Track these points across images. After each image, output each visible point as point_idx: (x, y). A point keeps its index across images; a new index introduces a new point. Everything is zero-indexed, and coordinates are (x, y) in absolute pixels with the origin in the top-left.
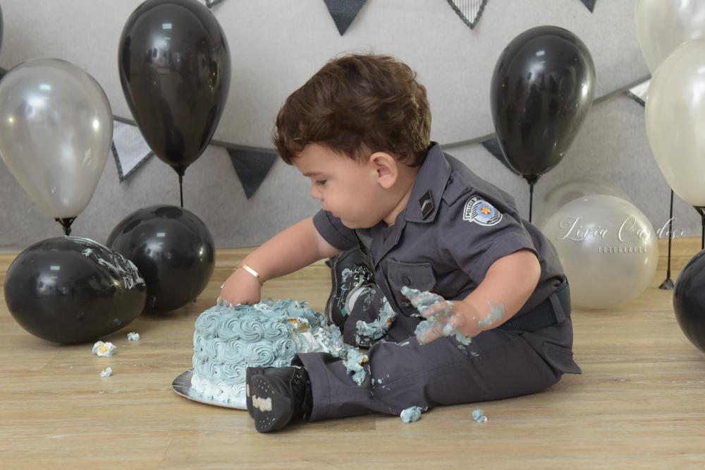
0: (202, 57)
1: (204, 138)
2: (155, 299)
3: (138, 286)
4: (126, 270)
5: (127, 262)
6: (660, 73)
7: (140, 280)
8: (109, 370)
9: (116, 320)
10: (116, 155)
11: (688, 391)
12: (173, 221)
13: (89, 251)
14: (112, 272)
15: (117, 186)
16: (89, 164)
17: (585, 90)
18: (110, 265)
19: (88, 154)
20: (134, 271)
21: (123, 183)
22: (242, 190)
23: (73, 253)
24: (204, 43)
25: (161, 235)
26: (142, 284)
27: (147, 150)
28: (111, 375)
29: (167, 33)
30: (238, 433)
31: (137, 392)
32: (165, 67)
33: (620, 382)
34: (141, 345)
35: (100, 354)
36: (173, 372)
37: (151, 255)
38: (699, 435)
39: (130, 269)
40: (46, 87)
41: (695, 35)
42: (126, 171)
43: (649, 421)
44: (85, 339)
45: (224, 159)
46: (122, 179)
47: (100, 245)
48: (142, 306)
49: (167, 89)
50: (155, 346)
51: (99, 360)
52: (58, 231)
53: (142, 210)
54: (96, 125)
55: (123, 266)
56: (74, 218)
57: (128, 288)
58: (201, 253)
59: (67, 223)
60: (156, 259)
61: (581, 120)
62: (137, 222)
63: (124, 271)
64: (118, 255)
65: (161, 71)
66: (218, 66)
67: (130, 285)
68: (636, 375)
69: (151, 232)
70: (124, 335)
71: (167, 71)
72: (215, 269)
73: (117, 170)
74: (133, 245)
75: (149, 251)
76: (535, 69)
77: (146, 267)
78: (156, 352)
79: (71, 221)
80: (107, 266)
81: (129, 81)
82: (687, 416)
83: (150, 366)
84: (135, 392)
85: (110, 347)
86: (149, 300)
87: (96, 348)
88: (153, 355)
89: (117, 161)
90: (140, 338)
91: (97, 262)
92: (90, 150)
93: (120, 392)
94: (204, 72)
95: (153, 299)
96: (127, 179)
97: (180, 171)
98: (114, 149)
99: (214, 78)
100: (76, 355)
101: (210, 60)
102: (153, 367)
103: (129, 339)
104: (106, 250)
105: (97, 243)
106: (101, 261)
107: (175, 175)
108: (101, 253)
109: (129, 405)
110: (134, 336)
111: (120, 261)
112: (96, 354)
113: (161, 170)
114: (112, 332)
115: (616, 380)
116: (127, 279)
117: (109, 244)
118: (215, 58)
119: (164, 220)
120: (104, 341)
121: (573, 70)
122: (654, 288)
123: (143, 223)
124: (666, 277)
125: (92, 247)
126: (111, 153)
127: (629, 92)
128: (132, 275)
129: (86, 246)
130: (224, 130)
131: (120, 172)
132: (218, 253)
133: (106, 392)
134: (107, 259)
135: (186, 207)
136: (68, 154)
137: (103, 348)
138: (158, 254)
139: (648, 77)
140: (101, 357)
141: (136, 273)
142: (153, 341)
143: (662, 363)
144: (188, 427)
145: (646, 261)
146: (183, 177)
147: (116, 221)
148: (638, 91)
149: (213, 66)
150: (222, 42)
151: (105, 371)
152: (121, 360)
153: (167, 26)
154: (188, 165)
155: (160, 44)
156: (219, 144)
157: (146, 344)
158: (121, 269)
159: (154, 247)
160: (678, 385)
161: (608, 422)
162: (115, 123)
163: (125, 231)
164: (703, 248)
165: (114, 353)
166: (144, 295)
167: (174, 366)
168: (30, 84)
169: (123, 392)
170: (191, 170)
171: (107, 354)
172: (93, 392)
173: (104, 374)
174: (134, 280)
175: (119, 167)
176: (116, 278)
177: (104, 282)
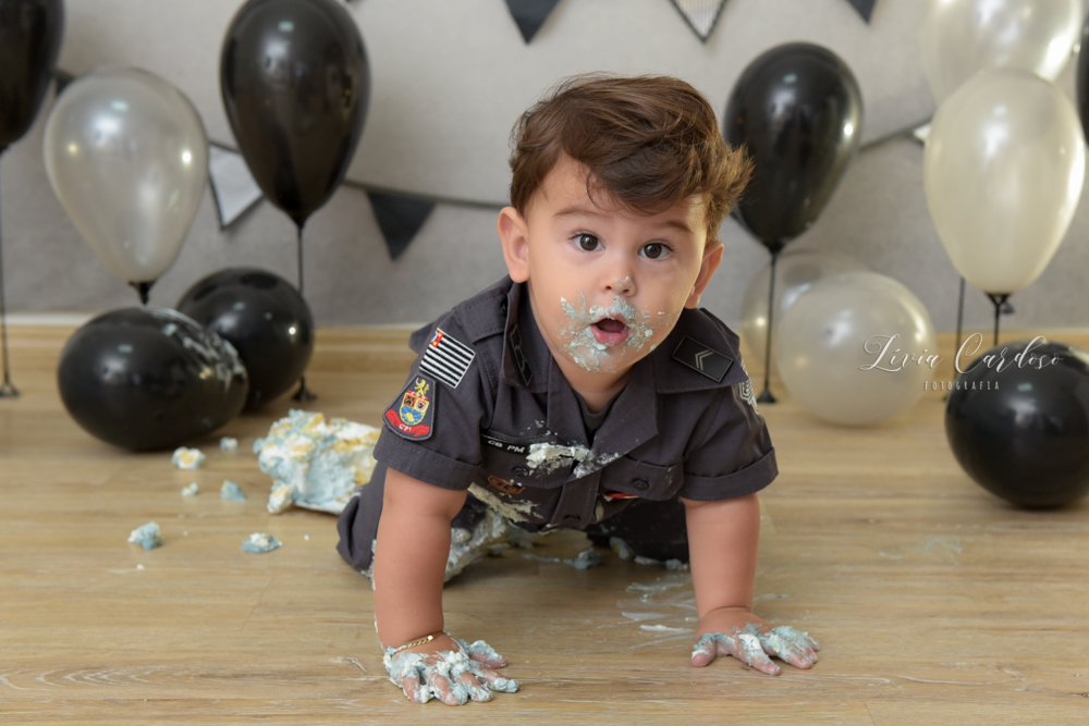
0: (332, 69)
1: (331, 177)
2: (258, 394)
3: (237, 378)
4: (221, 355)
5: (222, 344)
6: (946, 113)
7: (239, 369)
8: (194, 487)
9: (206, 421)
13: (172, 328)
14: (201, 357)
15: (215, 238)
16: (176, 210)
17: (848, 130)
18: (199, 348)
19: (174, 197)
20: (231, 356)
23: (149, 329)
27: (253, 192)
28: (196, 494)
29: (286, 36)
34: (238, 455)
35: (182, 465)
39: (227, 354)
40: (120, 106)
41: (1001, 60)
44: (162, 445)
45: (362, 206)
46: (223, 227)
47: (187, 320)
48: (241, 402)
52: (131, 300)
54: (187, 157)
55: (218, 349)
56: (152, 282)
59: (144, 289)
61: (842, 169)
63: (218, 357)
64: (211, 334)
67: (226, 375)
73: (216, 215)
76: (782, 100)
80: (194, 349)
84: (226, 517)
85: (196, 457)
86: (251, 396)
87: (177, 458)
88: (253, 470)
90: (238, 446)
91: (181, 342)
92: (177, 192)
93: (206, 517)
94: (334, 90)
95: (255, 394)
96: (231, 228)
97: (300, 220)
99: (349, 98)
100: (151, 466)
103: (223, 446)
104: (193, 328)
105: (183, 318)
106: (188, 342)
108: (187, 331)
111: (213, 342)
112: (177, 466)
113: (274, 220)
114: (202, 437)
118: (350, 71)
121: (833, 102)
125: (175, 322)
128: (229, 361)
129: (167, 321)
130: (363, 166)
133: (187, 516)
134: (196, 339)
136: (149, 196)
137: (187, 458)
141: (235, 359)
148: (922, 133)
149: (346, 82)
150: (360, 51)
151: (189, 488)
152: (210, 474)
153: (286, 26)
155: (276, 50)
156: (355, 185)
157: (246, 455)
158: (213, 352)
162: (214, 151)
165: (202, 465)
166: (245, 388)
168: (100, 100)
170: (315, 221)
172: (172, 516)
173: (186, 492)
174: (232, 369)
176: (207, 364)
177: (191, 369)
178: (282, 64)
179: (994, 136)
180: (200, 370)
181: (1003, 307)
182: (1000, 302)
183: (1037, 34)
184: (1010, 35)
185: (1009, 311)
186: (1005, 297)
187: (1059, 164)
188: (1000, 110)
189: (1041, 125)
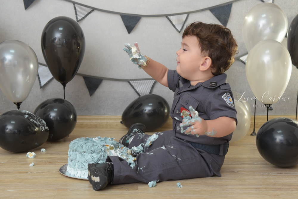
0: (74, 41)
1: (74, 72)
2: (52, 135)
3: (46, 130)
4: (41, 124)
5: (42, 120)
6: (251, 52)
7: (46, 128)
8: (33, 164)
9: (36, 143)
10: (39, 78)
11: (261, 177)
12: (60, 104)
13: (27, 116)
14: (36, 124)
15: (39, 90)
16: (28, 81)
18: (35, 122)
19: (28, 78)
20: (44, 124)
21: (41, 89)
22: (88, 93)
23: (20, 116)
24: (75, 35)
25: (56, 110)
26: (47, 129)
27: (51, 76)
28: (34, 165)
29: (61, 31)
30: (83, 190)
31: (44, 172)
32: (60, 44)
33: (235, 172)
34: (46, 153)
35: (29, 157)
36: (58, 165)
37: (51, 118)
38: (265, 195)
39: (43, 123)
40: (12, 51)
41: (265, 38)
42: (43, 84)
43: (246, 189)
44: (23, 151)
45: (82, 80)
46: (41, 87)
47: (31, 113)
48: (47, 138)
49: (60, 53)
50: (52, 154)
51: (29, 159)
52: (15, 108)
53: (48, 100)
54: (32, 66)
55: (40, 122)
56: (21, 103)
57: (42, 131)
58: (71, 117)
59: (18, 104)
60: (53, 119)
62: (47, 104)
63: (40, 124)
64: (38, 118)
65: (58, 46)
66: (80, 44)
67: (43, 130)
68: (241, 170)
69: (52, 108)
70: (40, 149)
71: (60, 46)
72: (77, 124)
73: (39, 84)
74: (44, 114)
75: (51, 116)
77: (49, 122)
78: (52, 156)
79: (20, 104)
80: (34, 122)
81: (45, 49)
82: (261, 187)
83: (49, 162)
84: (43, 173)
85: (33, 154)
86: (50, 136)
87: (28, 155)
88: (50, 158)
89: (39, 80)
90: (46, 151)
91: (30, 120)
92: (29, 76)
93: (37, 173)
94: (74, 47)
95: (51, 135)
96: (43, 87)
97: (64, 85)
98: (38, 76)
99: (79, 49)
100: (20, 157)
101: (77, 42)
102: (50, 162)
103: (41, 151)
104: (34, 116)
105: (30, 113)
106: (31, 120)
107: (62, 86)
108: (31, 117)
109: (40, 178)
110: (43, 150)
111: (39, 120)
112: (28, 157)
113: (57, 85)
114: (35, 148)
115: (233, 172)
116: (41, 127)
117: (35, 113)
118: (79, 42)
119: (57, 104)
120: (31, 152)
122: (248, 135)
123: (48, 105)
124: (253, 131)
125: (28, 114)
126: (37, 77)
127: (240, 59)
128: (44, 126)
129: (25, 114)
130: (82, 69)
131: (40, 85)
132: (78, 117)
133: (31, 173)
134: (34, 119)
135: (66, 99)
136: (20, 78)
137: (31, 155)
138: (54, 117)
139: (247, 53)
140: (30, 158)
141: (45, 125)
142: (51, 152)
143: (251, 165)
144: (63, 187)
145: (246, 125)
146: (65, 87)
147: (38, 104)
148: (243, 58)
149: (78, 45)
150: (82, 35)
151: (31, 164)
152: (38, 159)
153: (61, 29)
154: (67, 83)
155: (58, 35)
156: (80, 75)
157: (48, 153)
158: (39, 123)
159: (53, 115)
160: (257, 174)
161: (230, 188)
162: (39, 65)
163: (42, 108)
164: (267, 120)
165: (35, 157)
166: (48, 133)
167: (59, 162)
168: (7, 50)
169: (38, 173)
170: (68, 85)
171: (32, 157)
172: (26, 172)
173: (31, 165)
174: (44, 128)
175: (40, 83)
176: (37, 126)
177: (32, 128)
178: (59, 40)
179: (266, 59)
180: (35, 129)
181: (269, 108)
182: (269, 107)
183: (275, 31)
184: (267, 31)
185: (271, 109)
186: (270, 105)
187: (285, 67)
188: (268, 52)
189: (279, 55)
